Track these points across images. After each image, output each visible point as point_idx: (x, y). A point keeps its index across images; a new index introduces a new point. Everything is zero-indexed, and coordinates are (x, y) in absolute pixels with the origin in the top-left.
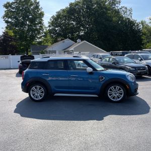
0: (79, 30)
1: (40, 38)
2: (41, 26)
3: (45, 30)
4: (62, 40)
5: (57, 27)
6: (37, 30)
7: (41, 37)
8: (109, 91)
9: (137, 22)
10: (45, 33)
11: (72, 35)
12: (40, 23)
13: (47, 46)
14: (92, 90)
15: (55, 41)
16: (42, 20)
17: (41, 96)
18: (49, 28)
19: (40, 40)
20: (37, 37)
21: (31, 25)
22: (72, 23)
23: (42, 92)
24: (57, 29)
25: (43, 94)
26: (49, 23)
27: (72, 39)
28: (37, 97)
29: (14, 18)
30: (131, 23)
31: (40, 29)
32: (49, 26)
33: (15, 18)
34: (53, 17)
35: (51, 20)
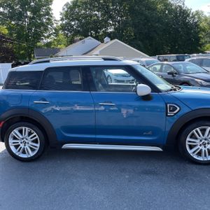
0: (107, 25)
1: (48, 37)
2: (48, 19)
3: (55, 25)
4: (80, 39)
5: (73, 20)
6: (42, 24)
7: (50, 35)
8: (188, 139)
9: (192, 11)
10: (55, 29)
11: (97, 32)
12: (48, 14)
13: (58, 50)
14: (149, 136)
15: (72, 42)
16: (50, 9)
17: (33, 150)
18: (61, 22)
19: (49, 40)
20: (44, 36)
21: (33, 18)
22: (96, 15)
23: (36, 141)
24: (73, 23)
25: (38, 145)
26: (61, 14)
27: (97, 38)
28: (24, 152)
29: (7, 6)
30: (184, 13)
31: (48, 24)
32: (62, 19)
33: (9, 5)
34: (66, 5)
35: (64, 9)
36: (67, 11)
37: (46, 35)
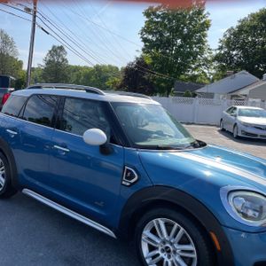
2: (200, 48)
18: (218, 52)
19: (196, 73)
20: (190, 67)
24: (235, 53)
26: (221, 41)
32: (221, 48)
35: (225, 36)
36: (230, 38)
37: (193, 66)
